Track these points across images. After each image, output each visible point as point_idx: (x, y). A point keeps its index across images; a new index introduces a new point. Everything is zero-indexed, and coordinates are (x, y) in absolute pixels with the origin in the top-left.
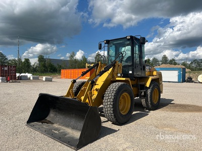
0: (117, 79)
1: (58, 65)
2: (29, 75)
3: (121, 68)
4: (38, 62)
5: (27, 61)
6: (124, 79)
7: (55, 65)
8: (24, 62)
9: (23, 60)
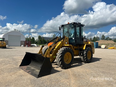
0: (65, 45)
1: (47, 40)
2: (35, 45)
3: (68, 40)
4: (38, 39)
5: (33, 38)
6: (68, 45)
7: (46, 40)
8: (32, 39)
9: (32, 38)
